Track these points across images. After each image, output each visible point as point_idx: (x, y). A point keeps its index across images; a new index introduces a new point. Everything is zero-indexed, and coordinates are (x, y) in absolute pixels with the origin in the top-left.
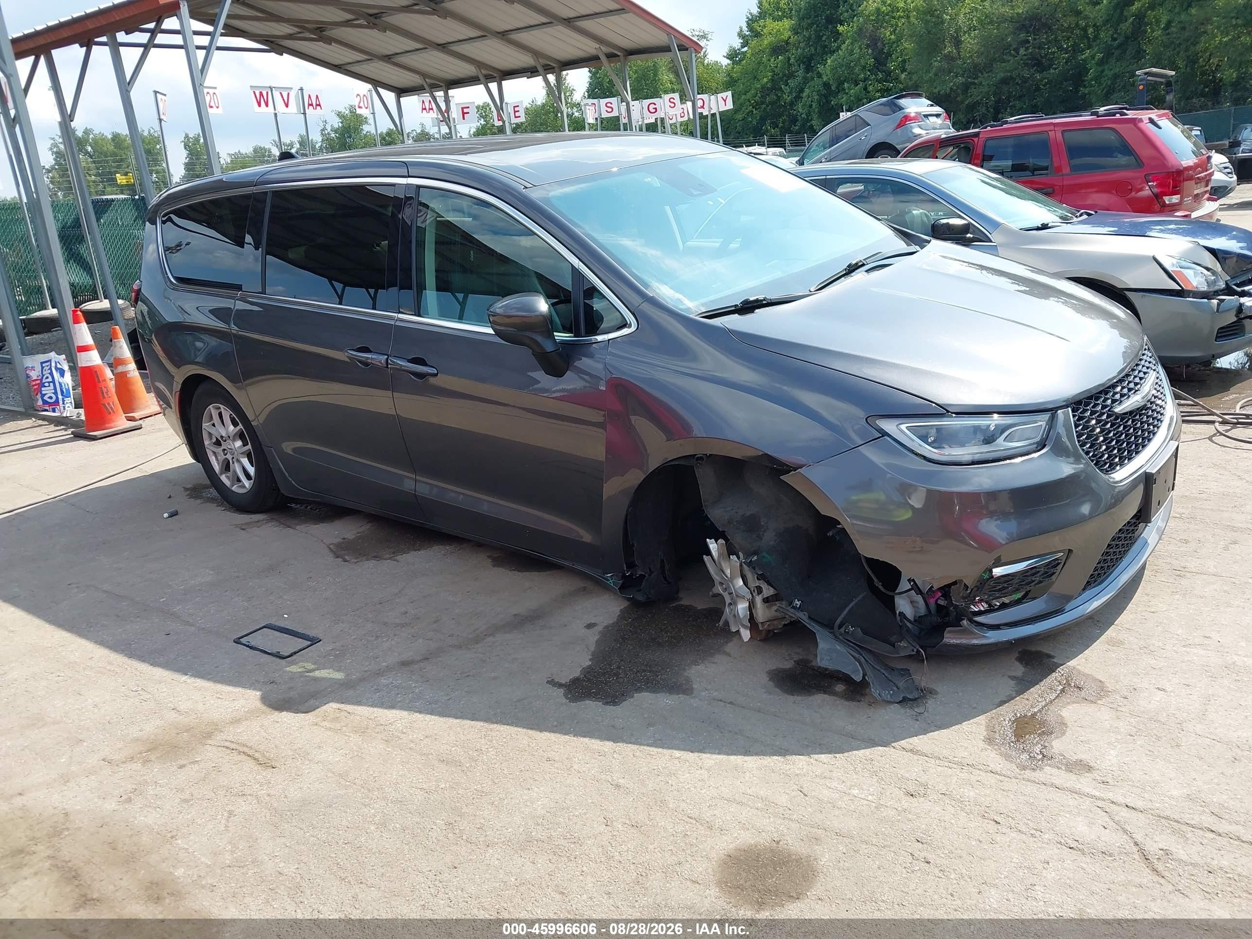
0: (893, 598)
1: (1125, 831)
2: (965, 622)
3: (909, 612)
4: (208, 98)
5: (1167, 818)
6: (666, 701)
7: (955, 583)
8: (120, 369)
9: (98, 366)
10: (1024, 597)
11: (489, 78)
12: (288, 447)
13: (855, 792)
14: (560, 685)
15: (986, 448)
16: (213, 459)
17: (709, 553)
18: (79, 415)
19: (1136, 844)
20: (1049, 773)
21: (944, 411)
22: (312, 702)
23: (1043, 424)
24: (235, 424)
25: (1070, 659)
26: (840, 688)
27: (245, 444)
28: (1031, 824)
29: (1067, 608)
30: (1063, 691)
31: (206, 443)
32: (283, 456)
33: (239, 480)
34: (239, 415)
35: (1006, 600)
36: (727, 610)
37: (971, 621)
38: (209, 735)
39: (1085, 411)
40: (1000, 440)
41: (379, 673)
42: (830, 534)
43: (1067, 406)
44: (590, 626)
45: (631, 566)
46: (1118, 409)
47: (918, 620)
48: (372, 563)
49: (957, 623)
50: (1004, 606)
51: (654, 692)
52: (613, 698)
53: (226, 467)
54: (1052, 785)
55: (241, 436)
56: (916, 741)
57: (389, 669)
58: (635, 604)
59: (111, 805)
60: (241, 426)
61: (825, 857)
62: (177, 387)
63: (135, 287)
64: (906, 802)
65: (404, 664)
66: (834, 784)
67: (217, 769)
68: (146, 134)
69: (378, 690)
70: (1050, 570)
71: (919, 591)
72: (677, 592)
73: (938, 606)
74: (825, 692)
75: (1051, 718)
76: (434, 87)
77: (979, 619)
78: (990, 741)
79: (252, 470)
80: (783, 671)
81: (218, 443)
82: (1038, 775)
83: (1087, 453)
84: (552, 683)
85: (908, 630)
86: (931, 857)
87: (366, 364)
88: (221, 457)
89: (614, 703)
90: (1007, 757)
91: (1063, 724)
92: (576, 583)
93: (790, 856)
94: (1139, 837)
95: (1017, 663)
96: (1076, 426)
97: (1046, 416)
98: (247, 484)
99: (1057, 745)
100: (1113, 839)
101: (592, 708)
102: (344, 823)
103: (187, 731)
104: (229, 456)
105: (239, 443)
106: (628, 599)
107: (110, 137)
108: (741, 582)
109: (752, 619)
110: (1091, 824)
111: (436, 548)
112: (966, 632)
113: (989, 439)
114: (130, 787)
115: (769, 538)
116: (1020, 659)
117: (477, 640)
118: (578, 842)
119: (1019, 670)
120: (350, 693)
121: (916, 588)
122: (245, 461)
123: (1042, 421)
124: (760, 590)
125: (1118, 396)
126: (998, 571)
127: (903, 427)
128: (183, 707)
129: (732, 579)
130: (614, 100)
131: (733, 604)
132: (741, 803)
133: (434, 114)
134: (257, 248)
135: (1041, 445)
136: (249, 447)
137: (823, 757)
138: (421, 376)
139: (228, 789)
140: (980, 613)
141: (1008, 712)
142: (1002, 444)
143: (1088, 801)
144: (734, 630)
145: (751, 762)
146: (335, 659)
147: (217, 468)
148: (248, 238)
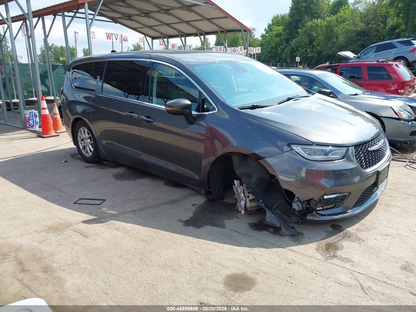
0: (292, 203)
1: (357, 280)
2: (314, 212)
3: (296, 208)
4: (91, 36)
5: (371, 277)
6: (215, 229)
7: (312, 199)
8: (55, 116)
9: (48, 115)
10: (334, 206)
11: (182, 36)
12: (104, 142)
13: (272, 261)
14: (182, 222)
15: (325, 157)
16: (80, 145)
17: (234, 185)
18: (40, 130)
19: (360, 284)
20: (335, 261)
21: (312, 144)
22: (103, 220)
23: (344, 151)
24: (88, 134)
25: (347, 228)
26: (272, 230)
27: (91, 141)
28: (327, 275)
29: (348, 212)
30: (343, 237)
31: (79, 139)
32: (103, 145)
33: (88, 152)
34: (90, 132)
35: (328, 207)
36: (238, 204)
37: (316, 212)
38: (69, 226)
39: (358, 148)
40: (330, 155)
41: (125, 213)
42: (273, 180)
43: (353, 146)
44: (194, 205)
45: (209, 187)
46: (370, 149)
47: (299, 211)
48: (127, 181)
49: (311, 213)
50: (327, 209)
51: (211, 226)
52: (198, 227)
53: (84, 148)
54: (336, 264)
55: (90, 138)
56: (293, 248)
57: (128, 212)
58: (209, 199)
59: (35, 244)
60: (90, 135)
61: (259, 279)
62: (71, 121)
63: (62, 89)
64: (288, 265)
65: (133, 211)
66: (265, 258)
67: (70, 236)
68: (71, 47)
69: (124, 218)
70: (343, 199)
71: (300, 202)
72: (223, 197)
73: (306, 208)
74: (266, 231)
75: (339, 245)
76: (164, 37)
77: (318, 212)
78: (317, 250)
79: (92, 149)
80: (254, 223)
81: (82, 140)
82: (332, 261)
83: (358, 162)
84: (179, 220)
85: (296, 213)
86: (293, 282)
87: (131, 117)
88: (83, 145)
89: (198, 228)
90: (322, 255)
91: (343, 247)
92: (191, 192)
93: (248, 277)
94: (361, 282)
95: (330, 228)
96: (355, 153)
97: (346, 148)
98: (90, 154)
99: (339, 253)
100: (353, 282)
101: (191, 229)
102: (108, 255)
103: (62, 225)
104: (85, 145)
105: (89, 140)
106: (208, 198)
107: (60, 47)
108: (243, 195)
109: (245, 207)
110: (346, 277)
111: (148, 179)
112: (314, 216)
113: (327, 154)
114: (42, 239)
115: (254, 179)
116: (331, 227)
117: (157, 206)
118: (181, 267)
119: (330, 229)
120: (115, 218)
121: (299, 200)
122: (90, 146)
123: (344, 150)
124: (248, 197)
125: (370, 145)
126: (325, 197)
127: (299, 148)
128: (62, 218)
129: (240, 194)
130: (222, 47)
131: (240, 202)
132: (235, 261)
133: (163, 46)
134: (101, 80)
135: (343, 158)
136: (92, 142)
137: (263, 249)
138: (148, 122)
139: (73, 242)
140: (319, 210)
141: (325, 242)
142: (331, 156)
143: (346, 270)
144: (240, 210)
145: (240, 249)
146: (112, 208)
147: (81, 148)
148: (98, 77)
